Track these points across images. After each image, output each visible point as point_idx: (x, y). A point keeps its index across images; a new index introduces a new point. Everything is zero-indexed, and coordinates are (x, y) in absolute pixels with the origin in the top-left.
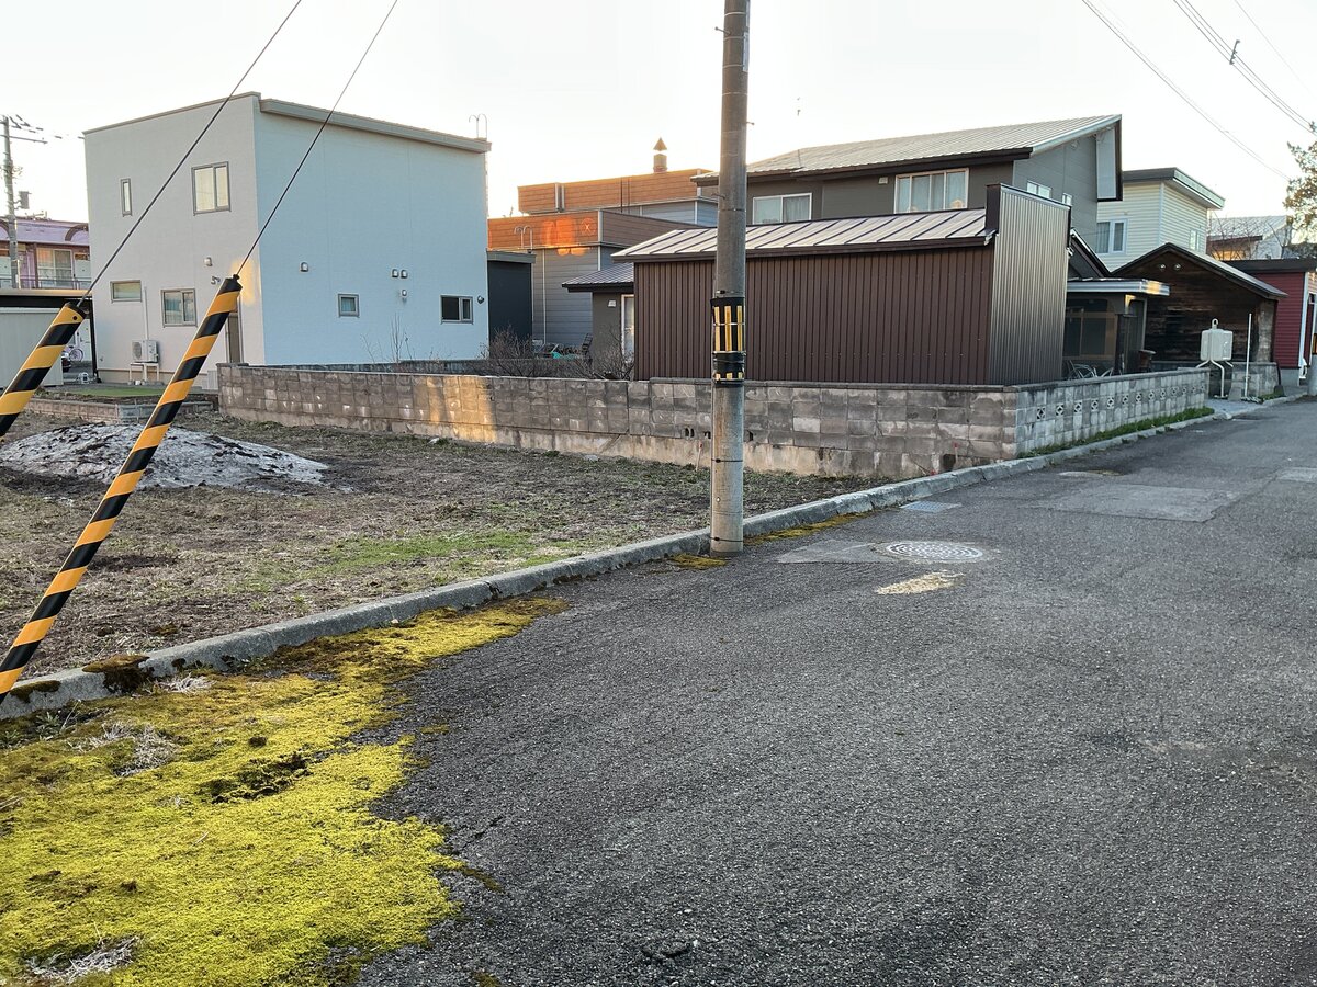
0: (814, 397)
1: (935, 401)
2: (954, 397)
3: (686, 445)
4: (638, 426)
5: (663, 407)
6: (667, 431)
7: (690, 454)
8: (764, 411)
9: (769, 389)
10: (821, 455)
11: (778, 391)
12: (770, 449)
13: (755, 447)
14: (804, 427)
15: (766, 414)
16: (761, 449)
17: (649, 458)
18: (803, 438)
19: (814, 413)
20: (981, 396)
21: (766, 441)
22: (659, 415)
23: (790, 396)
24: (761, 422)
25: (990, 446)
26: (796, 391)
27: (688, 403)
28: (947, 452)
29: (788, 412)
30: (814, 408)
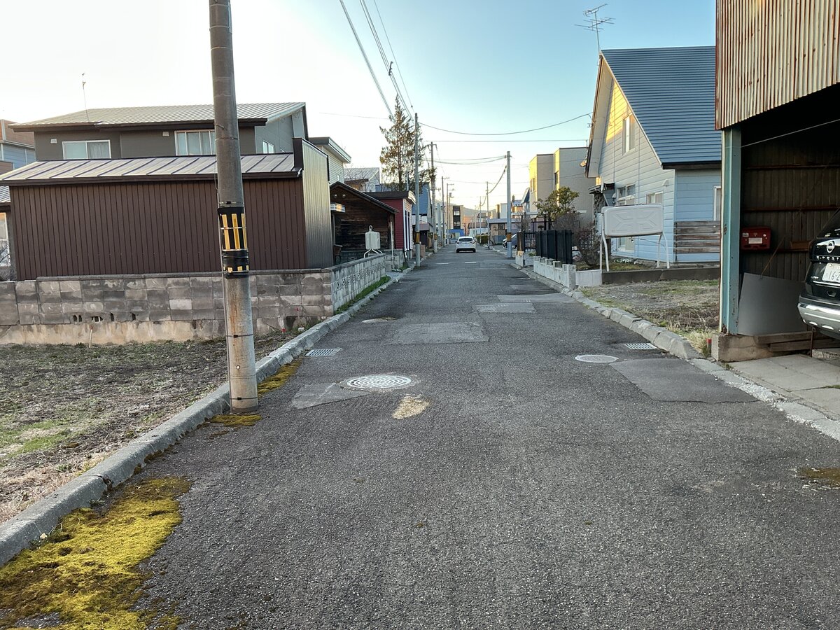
0: (185, 284)
1: (277, 281)
2: (289, 278)
3: (75, 328)
4: (28, 317)
5: (51, 300)
6: (57, 319)
7: (80, 335)
8: (144, 297)
9: (147, 280)
10: (194, 325)
11: (154, 281)
12: (151, 325)
13: (138, 325)
14: (178, 306)
15: (146, 298)
16: (144, 325)
17: (41, 342)
18: (179, 314)
19: (186, 295)
20: (308, 276)
21: (148, 319)
22: (48, 307)
23: (165, 284)
24: (142, 305)
25: (316, 308)
26: (170, 280)
27: (74, 295)
28: (288, 314)
29: (165, 296)
30: (186, 292)
